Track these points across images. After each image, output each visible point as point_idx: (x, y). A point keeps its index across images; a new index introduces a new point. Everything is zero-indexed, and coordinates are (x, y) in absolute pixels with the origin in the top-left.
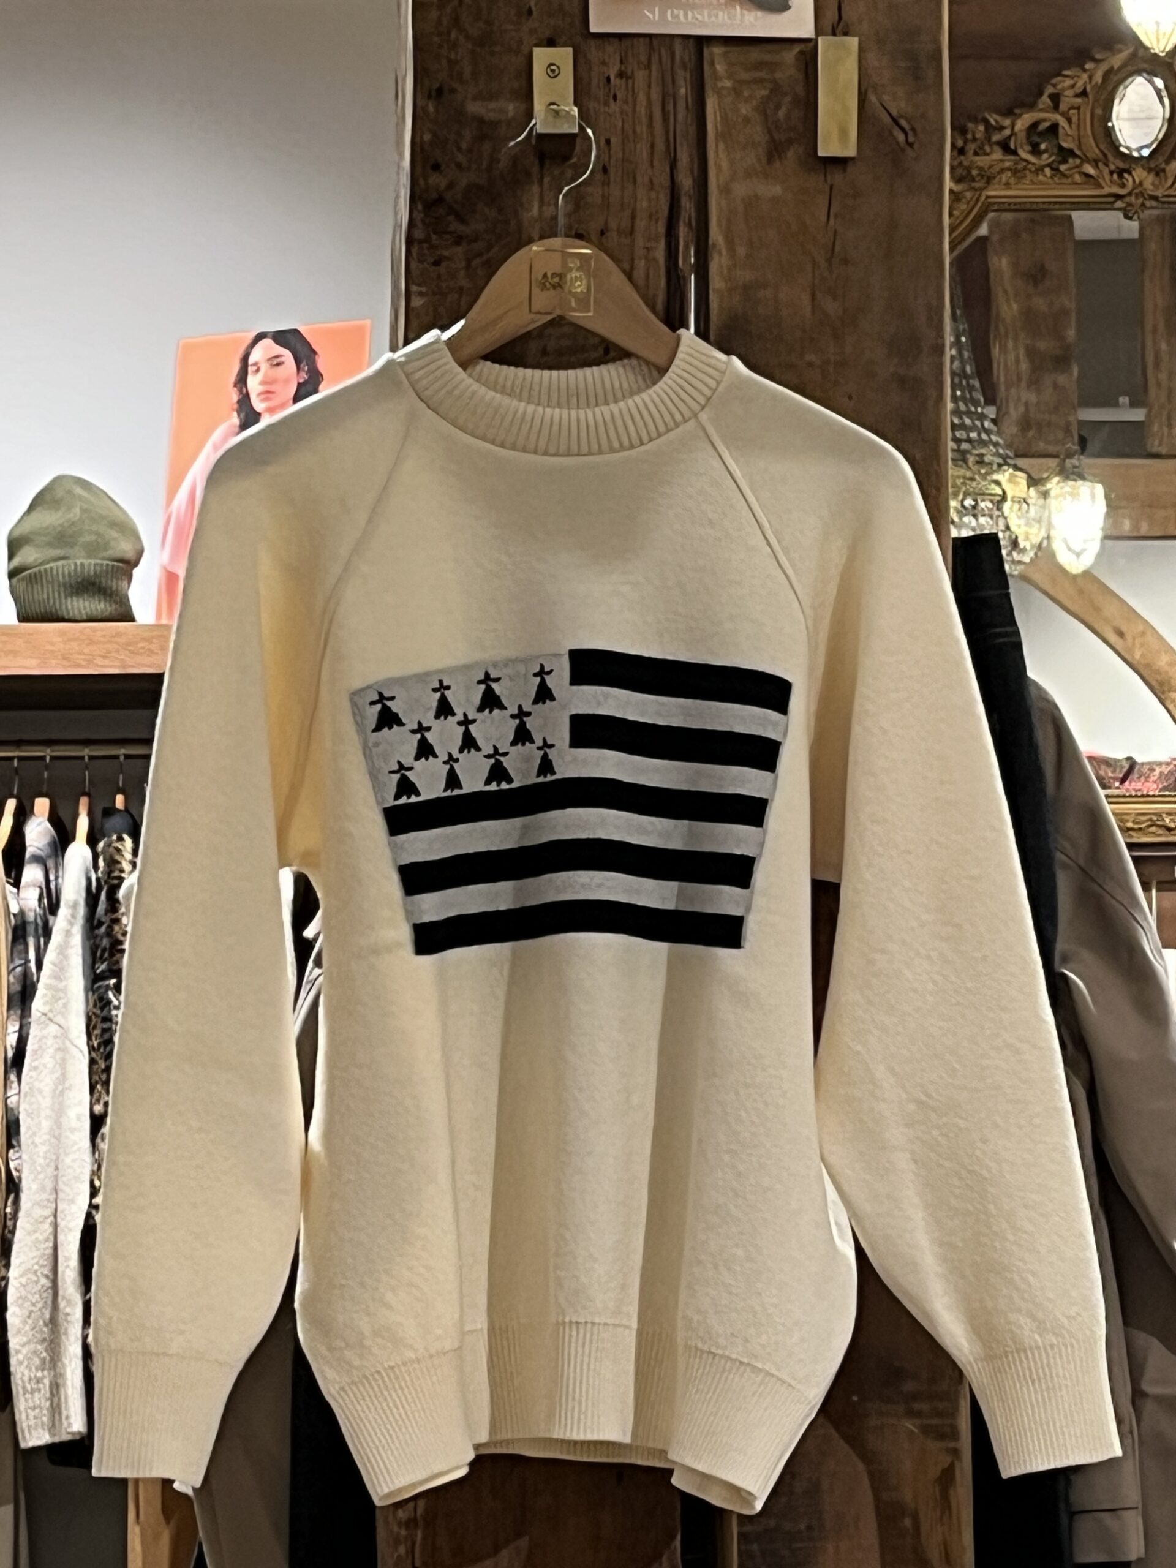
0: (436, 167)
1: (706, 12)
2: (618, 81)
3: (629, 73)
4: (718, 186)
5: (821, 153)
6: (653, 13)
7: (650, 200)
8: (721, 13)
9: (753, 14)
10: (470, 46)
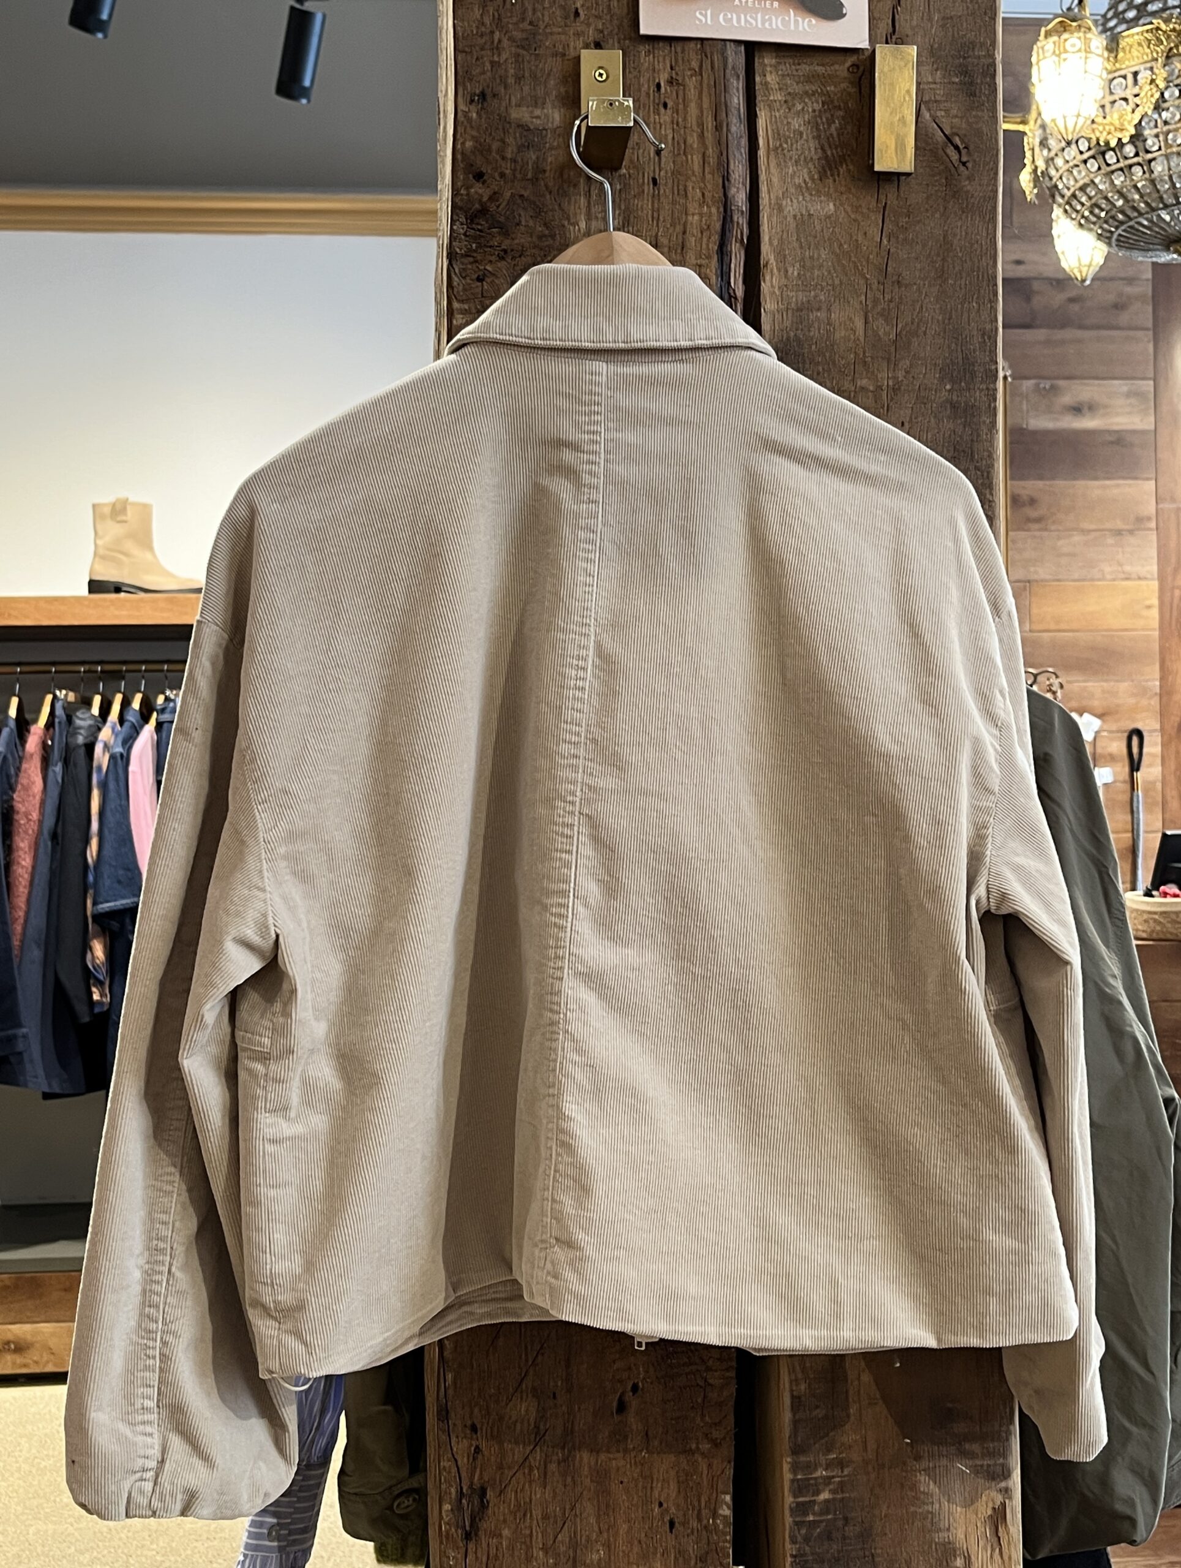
0: (479, 176)
1: (759, 16)
2: (668, 88)
3: (680, 82)
4: (770, 204)
5: (877, 168)
6: (705, 16)
7: (701, 215)
8: (774, 18)
9: (807, 20)
10: (513, 49)
